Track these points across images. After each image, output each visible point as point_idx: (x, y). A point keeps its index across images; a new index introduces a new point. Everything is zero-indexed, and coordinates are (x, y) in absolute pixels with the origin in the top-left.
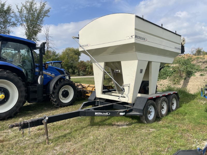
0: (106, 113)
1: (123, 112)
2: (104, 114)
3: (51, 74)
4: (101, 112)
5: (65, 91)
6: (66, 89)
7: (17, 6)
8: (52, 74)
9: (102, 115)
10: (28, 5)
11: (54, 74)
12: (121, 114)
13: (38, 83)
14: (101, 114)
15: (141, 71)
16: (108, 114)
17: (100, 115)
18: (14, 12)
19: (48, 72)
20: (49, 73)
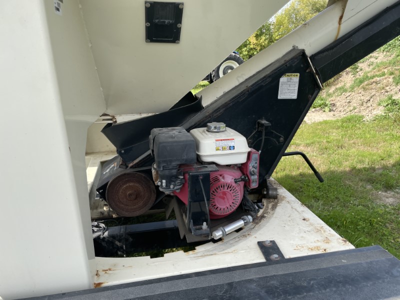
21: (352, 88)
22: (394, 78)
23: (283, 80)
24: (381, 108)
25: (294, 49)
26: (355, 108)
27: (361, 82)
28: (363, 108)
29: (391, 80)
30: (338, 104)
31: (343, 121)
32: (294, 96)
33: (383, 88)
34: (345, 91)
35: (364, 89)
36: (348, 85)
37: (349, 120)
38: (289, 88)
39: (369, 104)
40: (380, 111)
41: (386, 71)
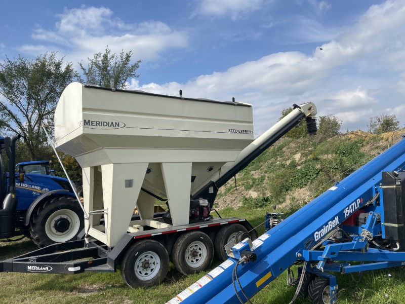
0: (45, 267)
1: (75, 266)
2: (41, 269)
3: (41, 189)
4: (37, 265)
5: (61, 219)
6: (64, 217)
7: (81, 65)
8: (44, 189)
9: (38, 270)
10: (99, 61)
11: (47, 189)
12: (71, 269)
13: (2, 208)
14: (38, 268)
15: (129, 184)
16: (49, 268)
17: (36, 270)
18: (78, 75)
19: (34, 185)
20: (37, 187)
21: (225, 194)
22: (245, 187)
23: (210, 188)
24: (241, 203)
25: (211, 181)
26: (229, 205)
27: (229, 190)
28: (232, 204)
29: (243, 188)
30: (219, 203)
31: (224, 211)
32: (212, 192)
33: (241, 193)
34: (222, 196)
35: (232, 194)
36: (223, 192)
37: (227, 210)
38: (211, 191)
39: (235, 202)
40: (241, 204)
41: (240, 183)
